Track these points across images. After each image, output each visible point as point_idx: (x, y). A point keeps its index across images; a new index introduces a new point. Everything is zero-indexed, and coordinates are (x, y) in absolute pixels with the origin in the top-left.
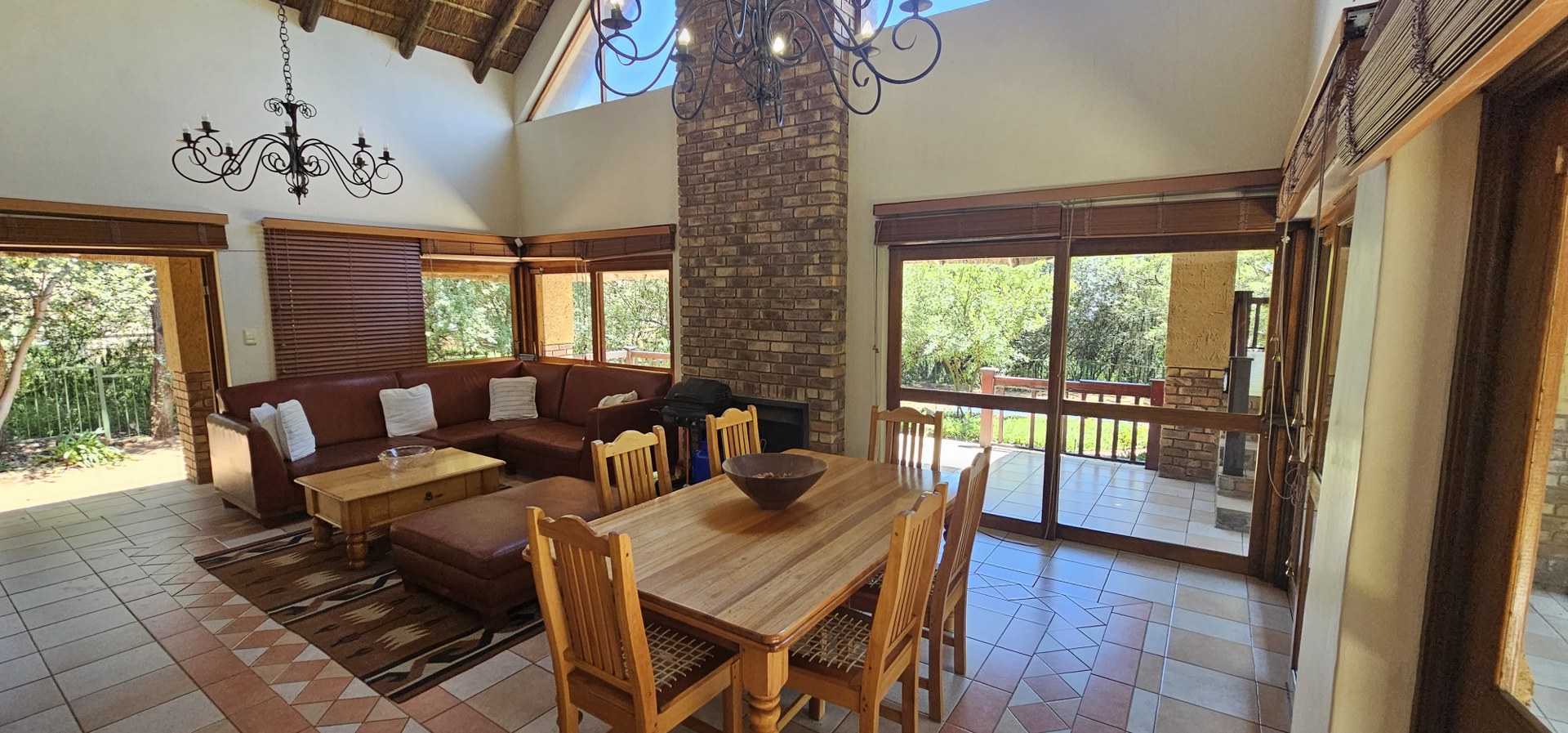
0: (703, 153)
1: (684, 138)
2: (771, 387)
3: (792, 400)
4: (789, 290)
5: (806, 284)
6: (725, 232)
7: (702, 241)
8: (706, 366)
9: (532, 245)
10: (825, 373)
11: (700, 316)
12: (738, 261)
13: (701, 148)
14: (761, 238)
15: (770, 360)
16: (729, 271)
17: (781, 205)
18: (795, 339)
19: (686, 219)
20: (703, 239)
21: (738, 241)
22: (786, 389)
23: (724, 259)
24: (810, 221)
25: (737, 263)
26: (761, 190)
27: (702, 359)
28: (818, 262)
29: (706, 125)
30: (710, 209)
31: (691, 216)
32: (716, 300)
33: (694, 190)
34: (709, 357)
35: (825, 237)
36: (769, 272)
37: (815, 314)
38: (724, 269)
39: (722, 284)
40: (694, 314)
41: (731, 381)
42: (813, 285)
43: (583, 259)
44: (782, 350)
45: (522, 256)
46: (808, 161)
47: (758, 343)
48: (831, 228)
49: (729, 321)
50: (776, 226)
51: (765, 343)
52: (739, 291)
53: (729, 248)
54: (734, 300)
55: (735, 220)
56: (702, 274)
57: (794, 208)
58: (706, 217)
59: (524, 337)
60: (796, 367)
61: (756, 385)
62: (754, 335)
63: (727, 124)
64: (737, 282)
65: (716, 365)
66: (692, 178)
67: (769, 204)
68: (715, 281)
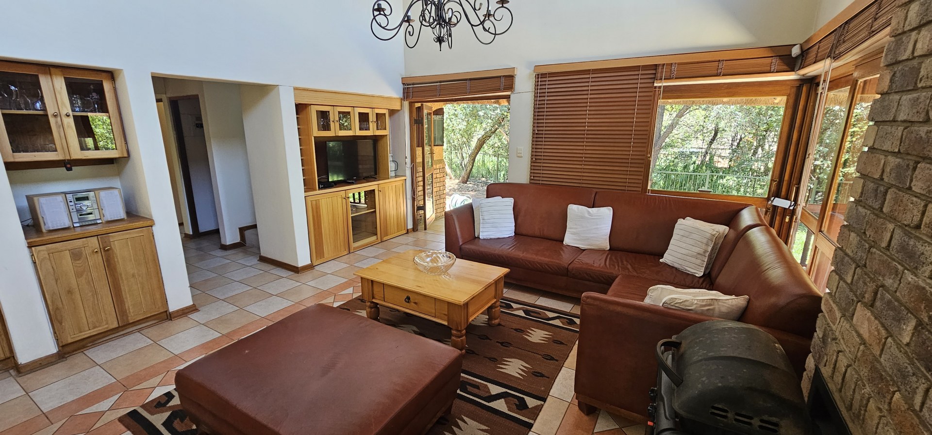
45: (798, 70)
59: (786, 178)
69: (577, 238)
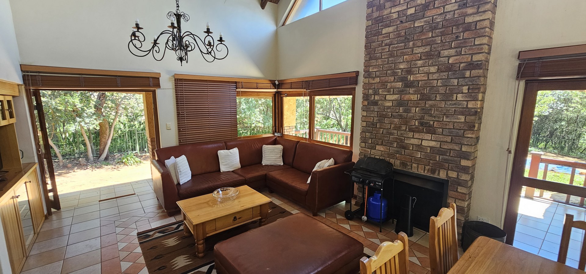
0: (382, 29)
1: (371, 22)
2: (420, 166)
3: (436, 176)
4: (440, 109)
5: (454, 106)
6: (394, 74)
7: (377, 80)
8: (375, 149)
9: (282, 84)
10: (464, 163)
11: (373, 121)
12: (403, 91)
13: (382, 26)
14: (420, 77)
15: (421, 151)
16: (395, 97)
17: (439, 55)
18: (442, 139)
19: (368, 68)
20: (379, 78)
21: (403, 79)
22: (431, 169)
23: (392, 90)
24: (462, 65)
25: (401, 92)
26: (423, 48)
27: (373, 145)
28: (467, 91)
29: (386, 12)
30: (385, 61)
31: (372, 66)
32: (384, 113)
33: (375, 52)
34: (378, 144)
35: (475, 75)
36: (425, 98)
37: (460, 125)
38: (391, 96)
39: (390, 104)
40: (369, 120)
41: (391, 160)
42: (460, 106)
43: (307, 90)
44: (431, 145)
45: (277, 89)
46: (464, 26)
47: (412, 139)
48: (481, 69)
49: (392, 126)
50: (433, 69)
51: (418, 140)
52: (401, 108)
53: (396, 83)
54: (397, 114)
55: (402, 67)
56: (376, 98)
57: (449, 57)
58: (382, 66)
59: (277, 125)
60: (441, 157)
61: (409, 164)
62: (411, 134)
63: (401, 10)
64: (400, 103)
65: (382, 149)
66: (374, 44)
67: (428, 56)
68: (385, 102)
69: (228, 166)
